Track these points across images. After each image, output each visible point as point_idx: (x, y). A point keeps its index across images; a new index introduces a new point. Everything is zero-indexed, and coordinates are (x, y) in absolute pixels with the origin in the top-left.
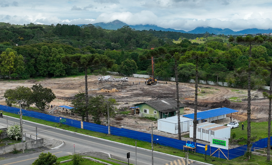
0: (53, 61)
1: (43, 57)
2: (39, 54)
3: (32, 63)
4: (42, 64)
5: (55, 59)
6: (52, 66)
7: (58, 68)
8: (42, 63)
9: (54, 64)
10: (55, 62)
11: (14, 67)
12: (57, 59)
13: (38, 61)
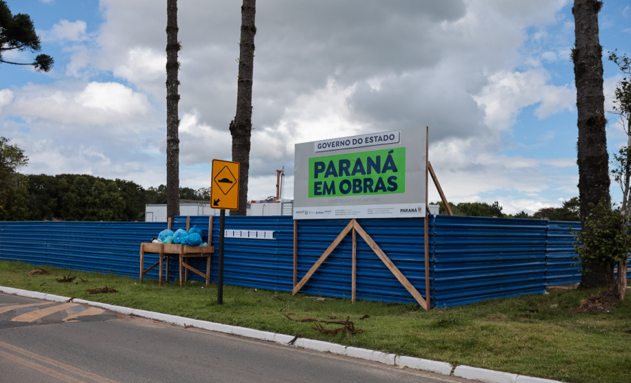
0: (95, 204)
1: (73, 195)
2: (67, 190)
3: (50, 207)
4: (72, 210)
5: (97, 200)
6: (90, 215)
7: (102, 217)
8: (71, 206)
9: (96, 210)
10: (98, 207)
11: (5, 209)
12: (103, 201)
13: (63, 203)
